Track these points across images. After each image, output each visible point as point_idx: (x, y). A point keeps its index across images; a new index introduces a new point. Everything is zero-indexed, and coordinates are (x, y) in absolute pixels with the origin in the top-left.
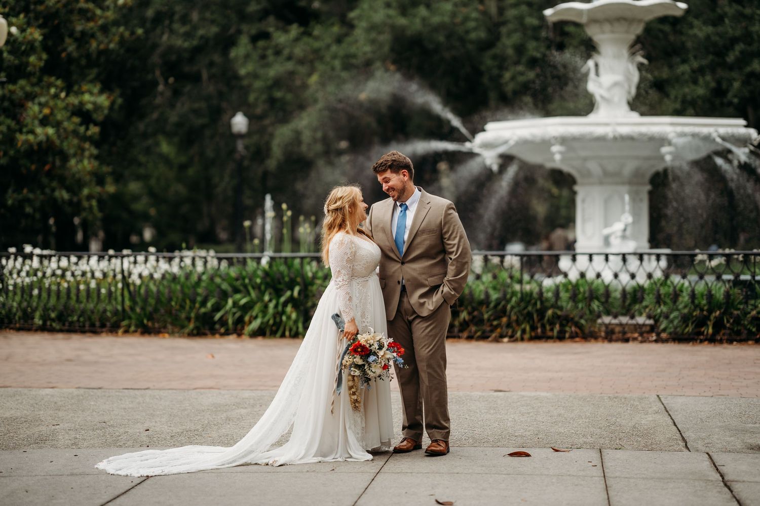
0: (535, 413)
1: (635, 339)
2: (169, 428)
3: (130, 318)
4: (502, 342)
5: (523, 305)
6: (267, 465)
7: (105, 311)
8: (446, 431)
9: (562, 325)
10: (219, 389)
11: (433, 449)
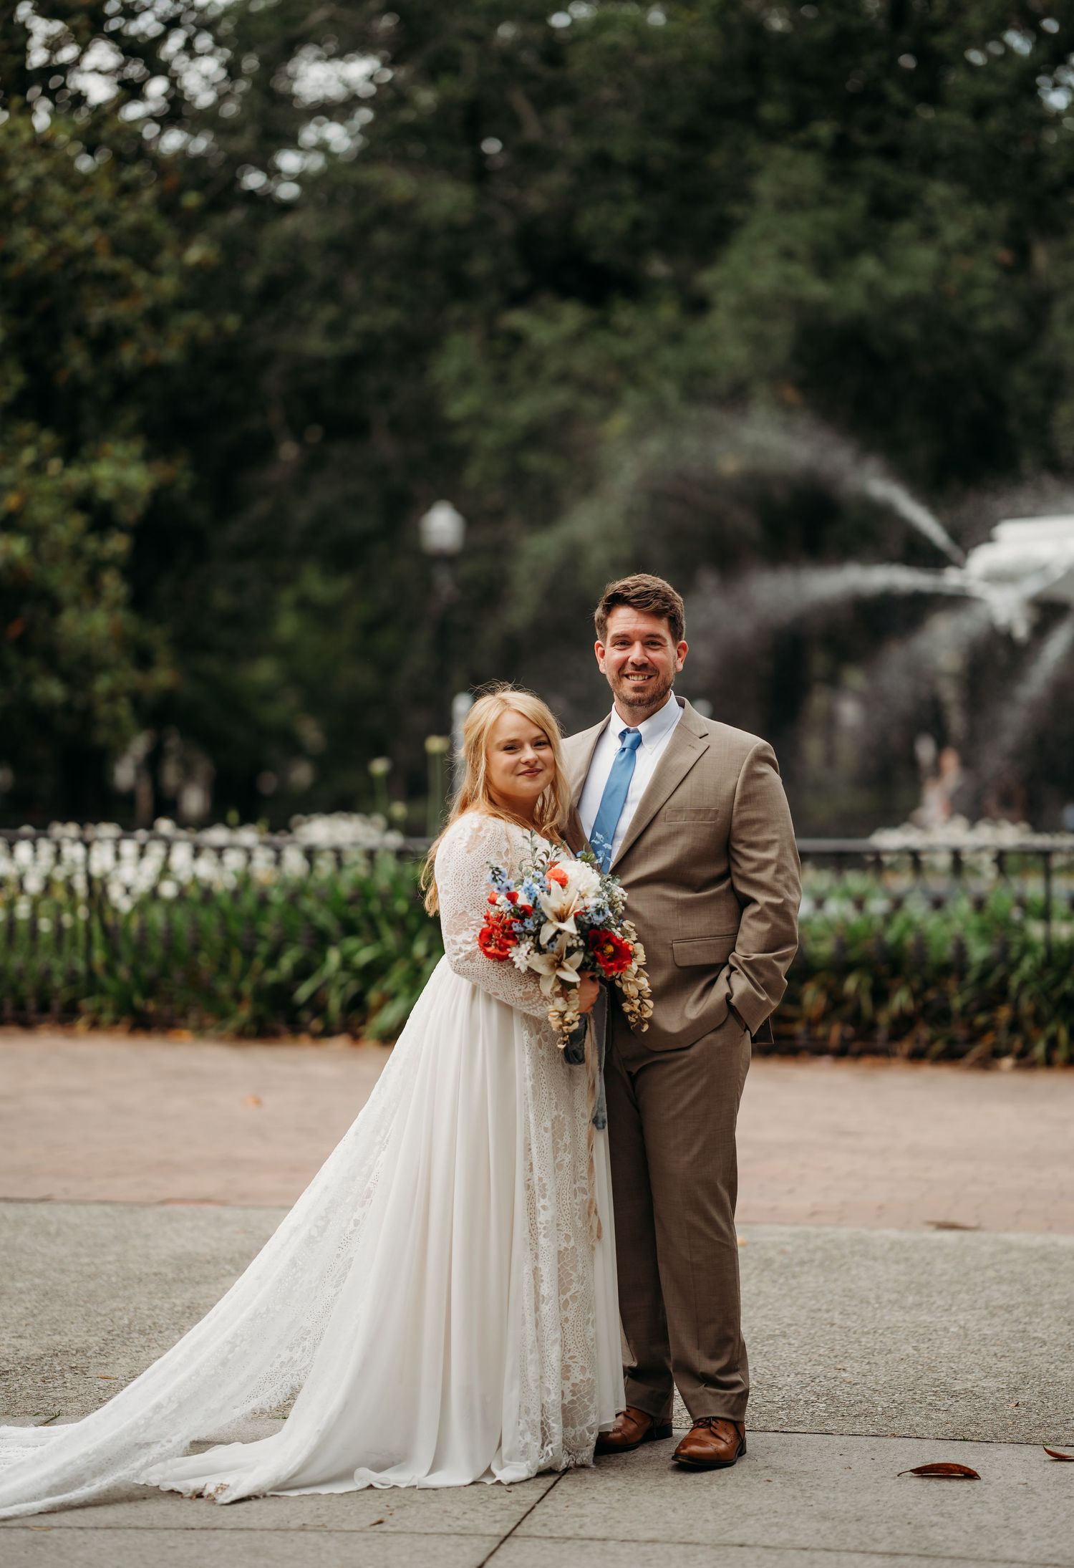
0: (1030, 1309)
3: (103, 991)
4: (998, 1068)
5: (1050, 976)
6: (200, 1496)
7: (48, 973)
8: (737, 1391)
10: (223, 1203)
11: (695, 1448)
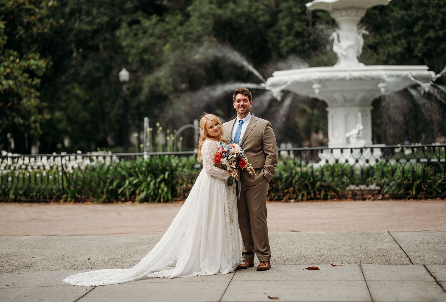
0: (318, 244)
1: (369, 199)
2: (101, 257)
3: (67, 193)
4: (290, 202)
5: (302, 179)
6: (165, 278)
7: (52, 189)
8: (268, 255)
9: (325, 191)
10: (127, 234)
11: (261, 267)
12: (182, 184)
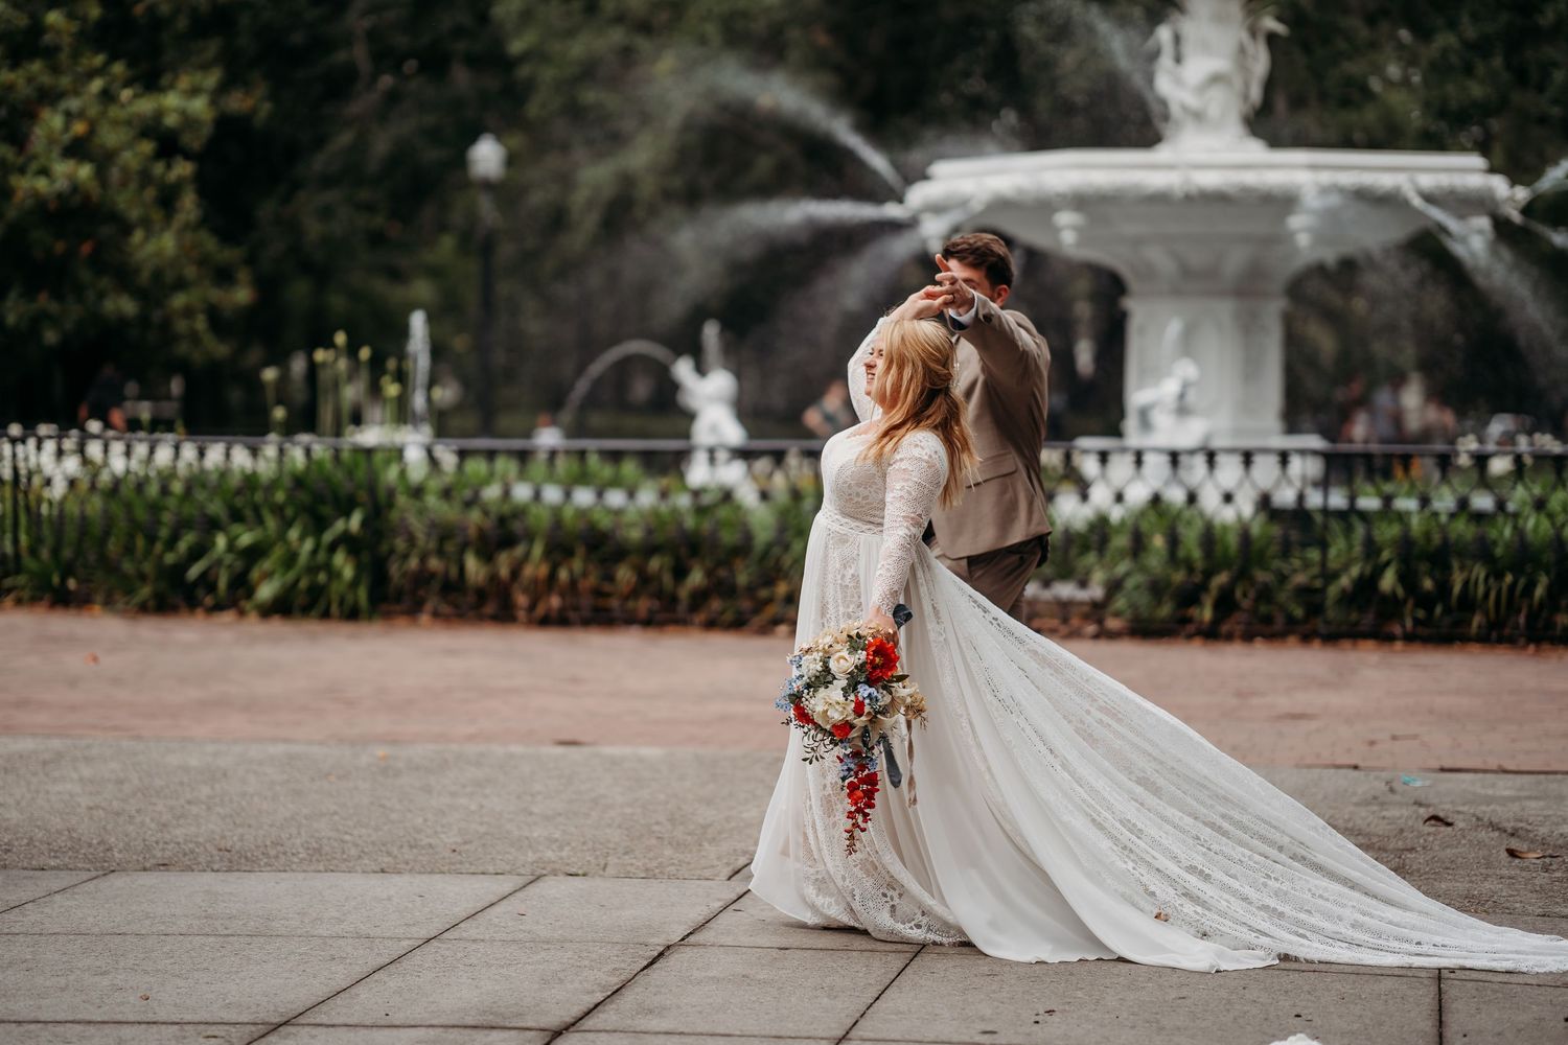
1: (1053, 631)
3: (28, 571)
4: (775, 633)
12: (405, 557)
